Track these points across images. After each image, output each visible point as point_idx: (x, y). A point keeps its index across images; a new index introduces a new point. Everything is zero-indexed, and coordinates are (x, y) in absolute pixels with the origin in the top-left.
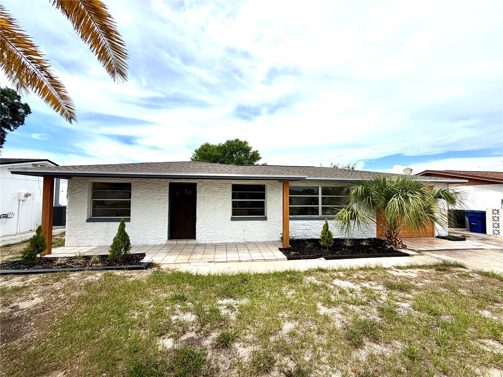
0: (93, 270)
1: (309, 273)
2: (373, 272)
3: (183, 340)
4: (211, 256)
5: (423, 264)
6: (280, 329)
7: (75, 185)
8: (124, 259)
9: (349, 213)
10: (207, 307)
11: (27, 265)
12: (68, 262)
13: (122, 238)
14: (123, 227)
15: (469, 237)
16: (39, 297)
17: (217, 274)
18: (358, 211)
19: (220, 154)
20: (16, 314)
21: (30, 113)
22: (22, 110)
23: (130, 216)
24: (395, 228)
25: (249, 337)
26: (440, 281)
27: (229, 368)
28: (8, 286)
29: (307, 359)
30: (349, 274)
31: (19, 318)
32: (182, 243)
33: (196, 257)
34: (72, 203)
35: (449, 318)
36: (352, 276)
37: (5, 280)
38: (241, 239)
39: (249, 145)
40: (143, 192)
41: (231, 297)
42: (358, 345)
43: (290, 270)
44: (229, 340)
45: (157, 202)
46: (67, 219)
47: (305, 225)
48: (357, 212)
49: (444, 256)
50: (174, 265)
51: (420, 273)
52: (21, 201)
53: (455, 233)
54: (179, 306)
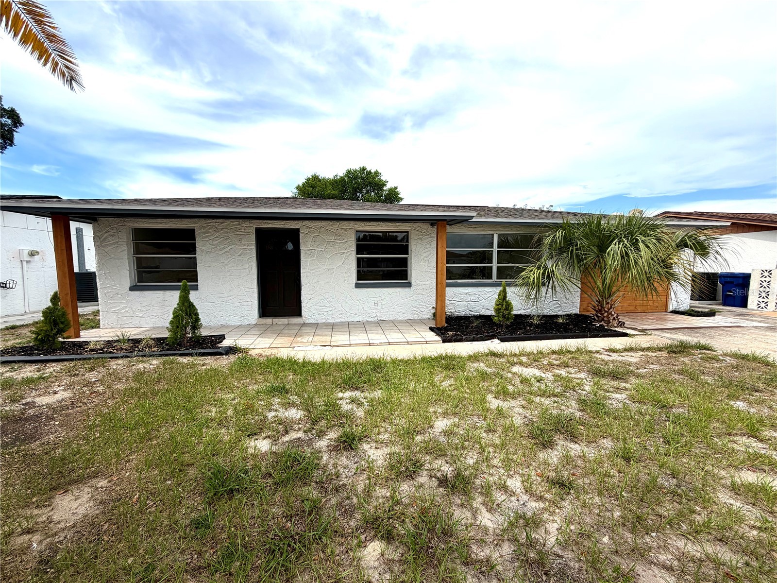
0: (145, 356)
1: (475, 358)
2: (573, 355)
3: (285, 441)
4: (326, 339)
5: (649, 346)
6: (431, 427)
7: (106, 233)
8: (192, 342)
9: (540, 273)
10: (319, 401)
11: (43, 350)
12: (106, 347)
13: (186, 310)
14: (186, 293)
15: (720, 312)
16: (65, 390)
17: (335, 359)
18: (554, 269)
19: (336, 192)
20: (31, 412)
21: (21, 124)
22: (7, 120)
23: (197, 281)
24: (610, 296)
25: (385, 437)
26: (673, 367)
27: (355, 474)
28: (16, 377)
29: (471, 462)
30: (535, 359)
31: (36, 418)
32: (280, 323)
33: (303, 340)
34: (104, 261)
35: (684, 411)
36: (541, 362)
37: (12, 370)
38: (372, 317)
39: (383, 178)
40: (214, 243)
41: (357, 389)
42: (548, 444)
43: (447, 355)
44: (354, 439)
45: (237, 258)
46: (99, 287)
47: (470, 295)
48: (553, 271)
49: (681, 336)
50: (269, 349)
51: (643, 357)
52: (24, 263)
53: (699, 307)
54: (277, 400)
